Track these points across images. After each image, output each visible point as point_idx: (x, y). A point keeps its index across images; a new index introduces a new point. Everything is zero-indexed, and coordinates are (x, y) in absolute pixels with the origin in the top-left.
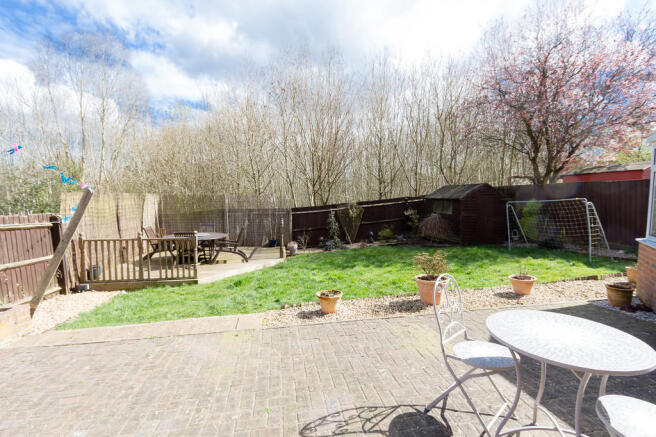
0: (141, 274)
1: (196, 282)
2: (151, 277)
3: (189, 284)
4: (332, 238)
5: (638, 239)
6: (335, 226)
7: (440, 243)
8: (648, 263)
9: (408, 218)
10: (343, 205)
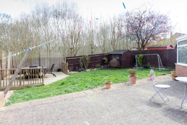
0: (20, 83)
1: (44, 85)
2: (25, 84)
3: (41, 86)
4: (80, 68)
5: (175, 64)
6: (81, 63)
7: (115, 68)
8: (179, 69)
9: (104, 60)
10: (83, 56)
